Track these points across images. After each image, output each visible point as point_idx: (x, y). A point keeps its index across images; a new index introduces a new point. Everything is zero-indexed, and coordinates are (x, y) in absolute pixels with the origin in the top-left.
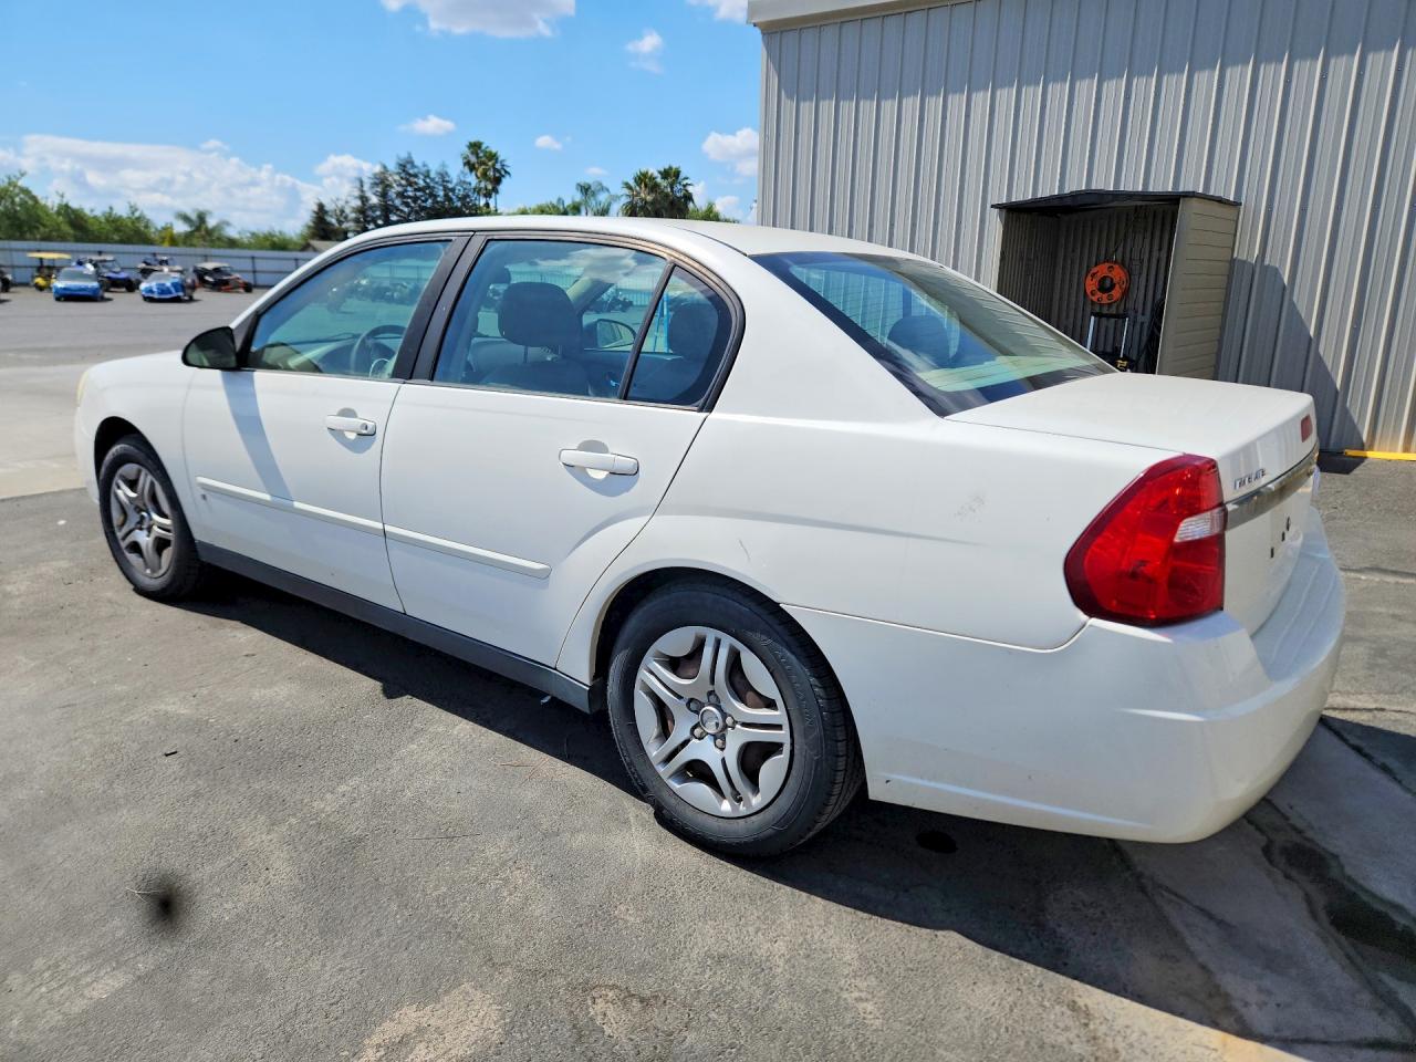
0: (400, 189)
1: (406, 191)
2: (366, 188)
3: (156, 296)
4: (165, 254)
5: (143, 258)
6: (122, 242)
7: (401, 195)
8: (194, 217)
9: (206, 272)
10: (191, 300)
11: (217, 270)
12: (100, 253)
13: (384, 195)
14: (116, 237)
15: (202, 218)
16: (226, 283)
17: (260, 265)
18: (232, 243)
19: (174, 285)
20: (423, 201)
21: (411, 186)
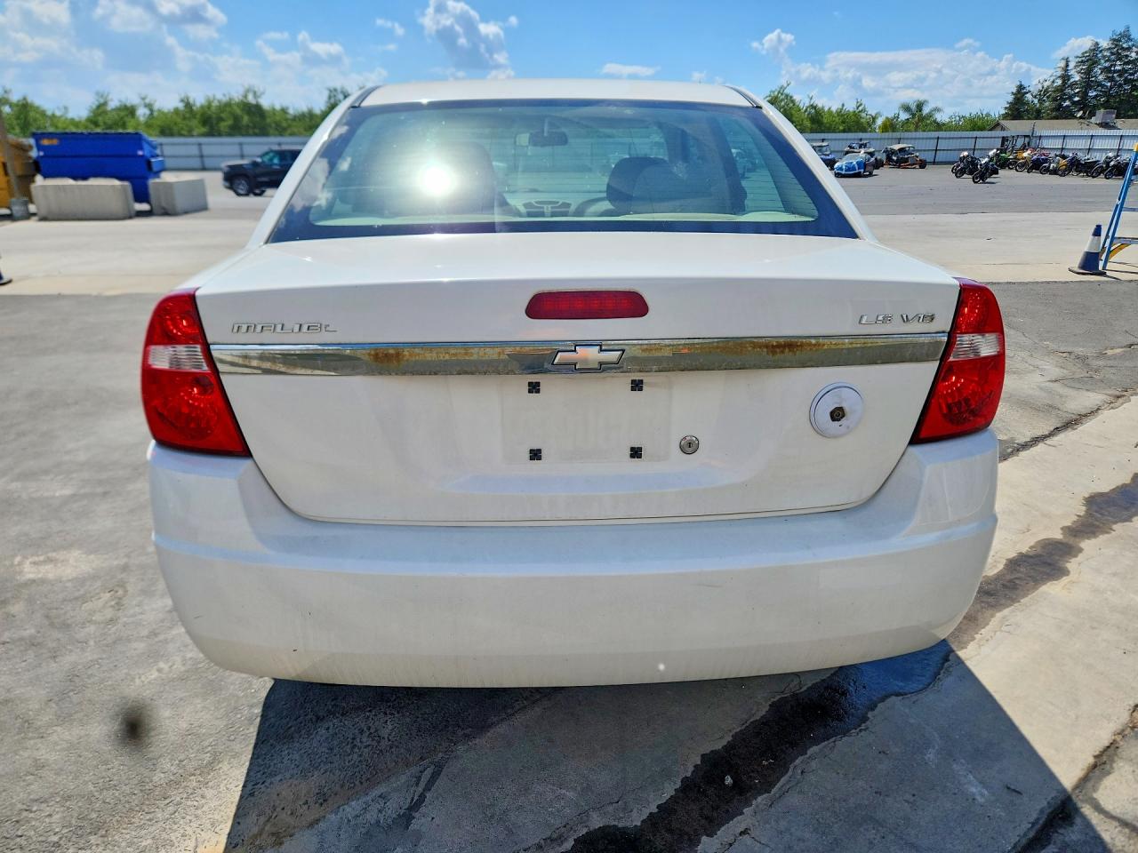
0: (1107, 64)
1: (1115, 65)
2: (1072, 65)
3: (843, 172)
4: (866, 139)
5: (849, 143)
6: (844, 131)
7: (1106, 70)
8: (913, 107)
9: (893, 152)
10: (871, 175)
11: (902, 150)
12: (823, 140)
13: (1088, 72)
14: (841, 128)
15: (920, 106)
16: (906, 160)
17: (943, 145)
18: (939, 126)
19: (858, 163)
20: (1131, 74)
21: (1120, 59)
